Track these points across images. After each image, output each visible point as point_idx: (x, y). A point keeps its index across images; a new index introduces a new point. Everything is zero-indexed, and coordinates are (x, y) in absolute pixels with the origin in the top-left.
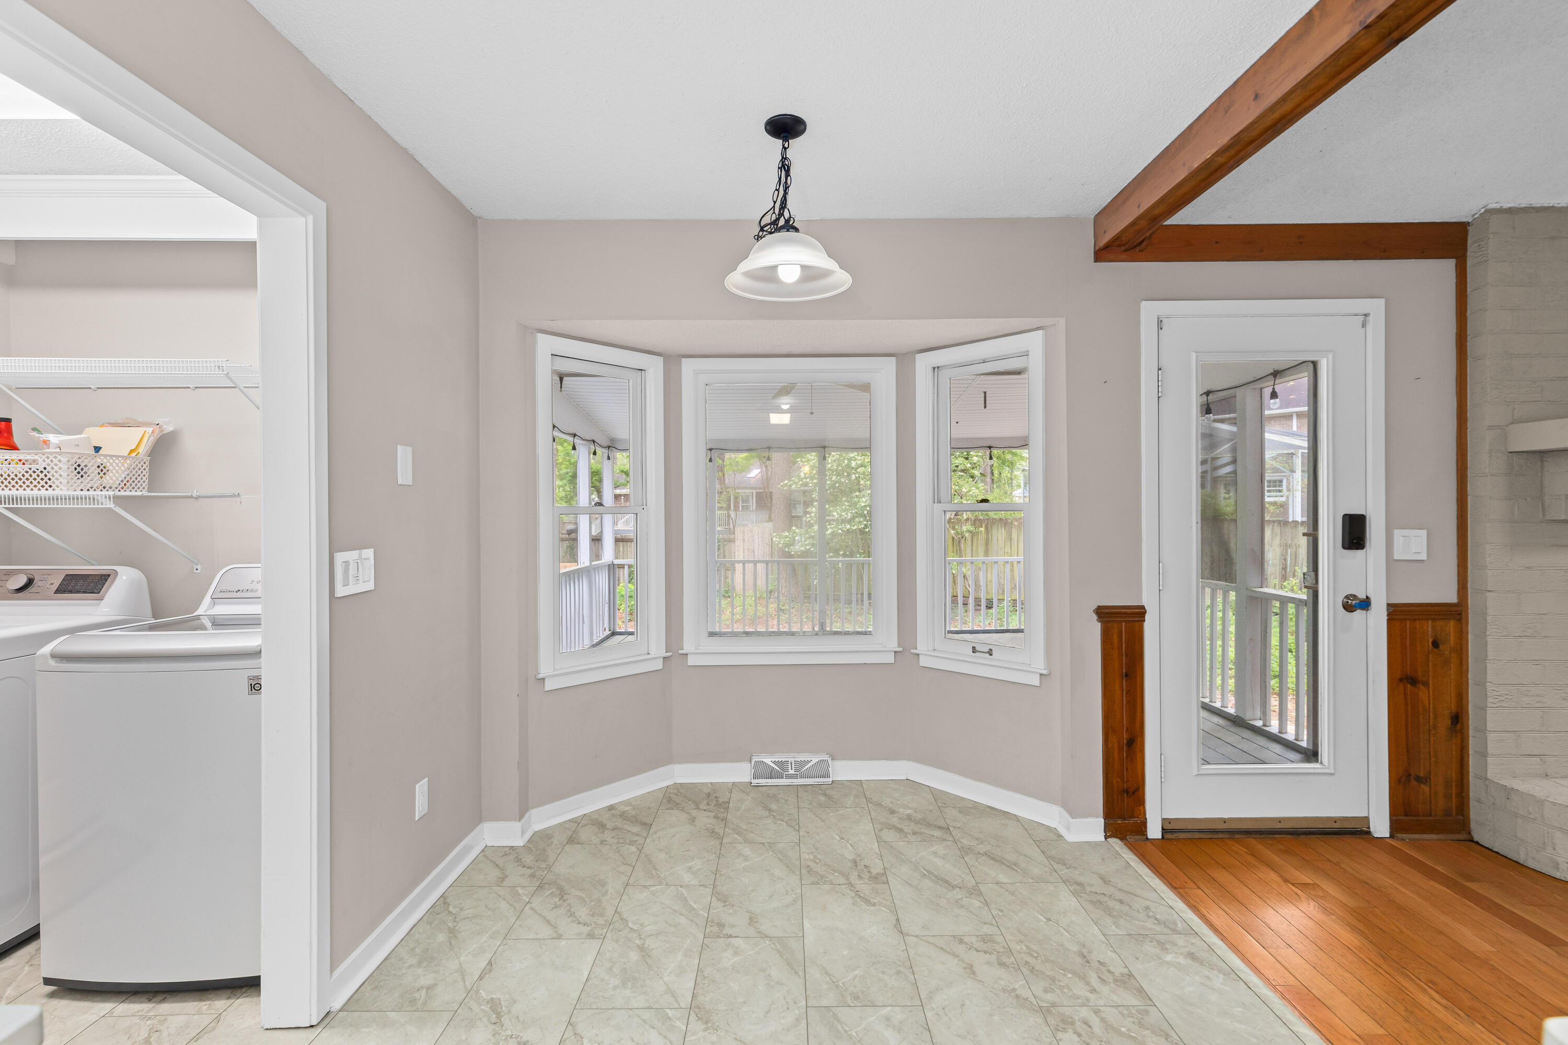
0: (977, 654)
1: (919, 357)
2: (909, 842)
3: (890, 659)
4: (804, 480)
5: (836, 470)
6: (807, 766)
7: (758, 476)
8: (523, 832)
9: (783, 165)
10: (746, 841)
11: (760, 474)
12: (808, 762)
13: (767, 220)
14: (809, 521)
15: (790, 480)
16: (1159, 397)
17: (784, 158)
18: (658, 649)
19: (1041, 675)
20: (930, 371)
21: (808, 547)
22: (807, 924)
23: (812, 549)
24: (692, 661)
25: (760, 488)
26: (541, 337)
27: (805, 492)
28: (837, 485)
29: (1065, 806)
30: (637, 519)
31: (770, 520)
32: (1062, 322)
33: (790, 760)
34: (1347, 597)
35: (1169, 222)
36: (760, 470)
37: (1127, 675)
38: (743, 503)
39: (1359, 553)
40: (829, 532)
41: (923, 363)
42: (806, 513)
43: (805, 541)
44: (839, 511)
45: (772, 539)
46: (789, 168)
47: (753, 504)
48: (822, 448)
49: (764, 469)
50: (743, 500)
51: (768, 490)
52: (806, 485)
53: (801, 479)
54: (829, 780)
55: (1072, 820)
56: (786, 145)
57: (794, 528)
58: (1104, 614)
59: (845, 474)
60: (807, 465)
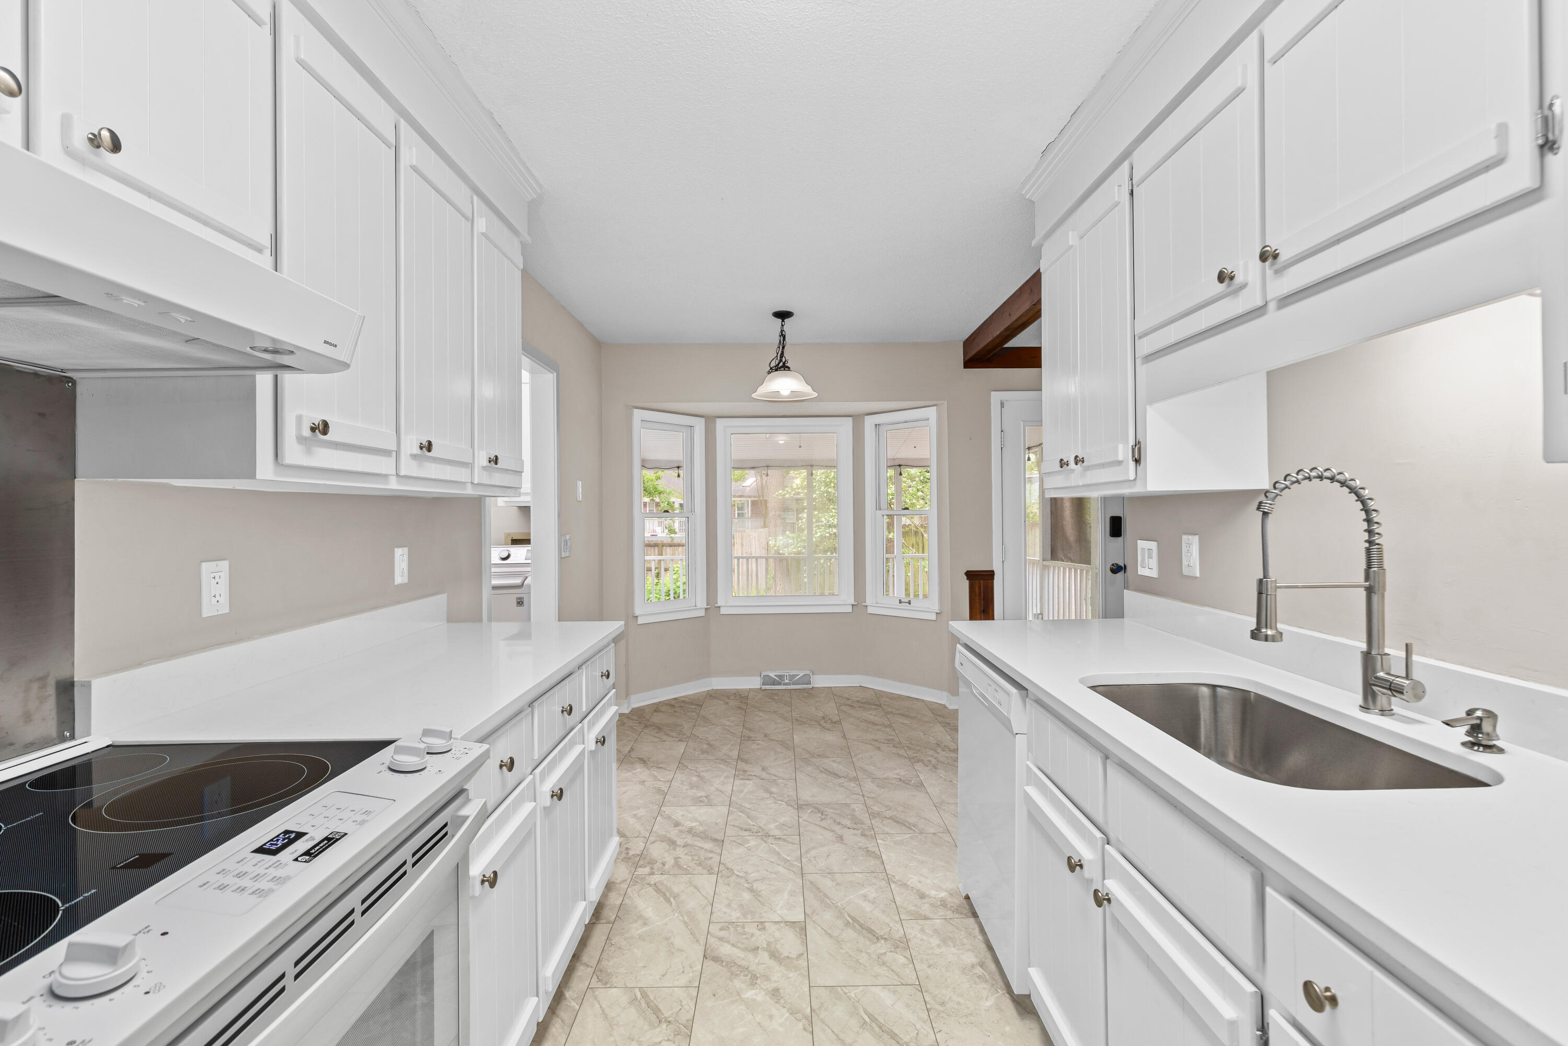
0: (902, 604)
1: (867, 418)
2: (856, 710)
3: (849, 609)
4: (797, 490)
5: (825, 482)
6: (798, 677)
7: (753, 485)
8: (628, 707)
9: (782, 335)
10: (760, 710)
11: (755, 483)
12: (797, 675)
13: (773, 364)
14: (801, 526)
15: (783, 490)
16: (1002, 448)
17: (782, 331)
18: (702, 602)
19: (937, 613)
20: (874, 427)
21: (800, 549)
22: (795, 737)
23: (803, 551)
24: (723, 611)
25: (755, 497)
26: (636, 411)
27: (797, 500)
28: (825, 495)
29: (949, 692)
30: (688, 521)
31: (765, 526)
32: (946, 402)
33: (785, 674)
34: (1113, 565)
35: (1005, 346)
36: (755, 479)
37: (984, 611)
38: (738, 510)
39: (1120, 539)
40: (818, 536)
41: (869, 422)
42: (798, 519)
43: (798, 543)
44: (826, 517)
45: (768, 543)
46: (785, 336)
47: (748, 511)
48: (810, 466)
49: (759, 478)
50: (738, 508)
51: (763, 498)
52: (798, 493)
53: (793, 489)
54: (810, 686)
55: (952, 697)
56: (783, 324)
57: (787, 532)
58: (970, 575)
59: (832, 485)
60: (798, 479)
